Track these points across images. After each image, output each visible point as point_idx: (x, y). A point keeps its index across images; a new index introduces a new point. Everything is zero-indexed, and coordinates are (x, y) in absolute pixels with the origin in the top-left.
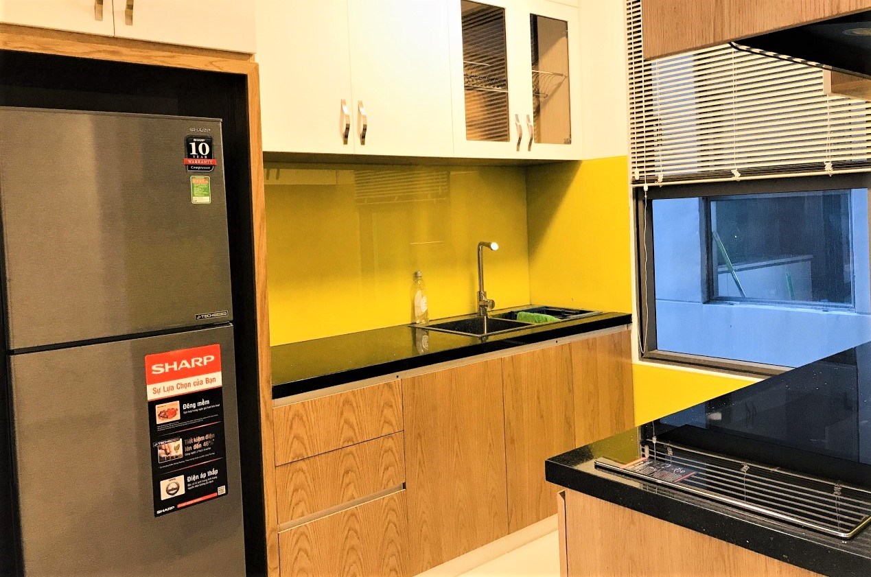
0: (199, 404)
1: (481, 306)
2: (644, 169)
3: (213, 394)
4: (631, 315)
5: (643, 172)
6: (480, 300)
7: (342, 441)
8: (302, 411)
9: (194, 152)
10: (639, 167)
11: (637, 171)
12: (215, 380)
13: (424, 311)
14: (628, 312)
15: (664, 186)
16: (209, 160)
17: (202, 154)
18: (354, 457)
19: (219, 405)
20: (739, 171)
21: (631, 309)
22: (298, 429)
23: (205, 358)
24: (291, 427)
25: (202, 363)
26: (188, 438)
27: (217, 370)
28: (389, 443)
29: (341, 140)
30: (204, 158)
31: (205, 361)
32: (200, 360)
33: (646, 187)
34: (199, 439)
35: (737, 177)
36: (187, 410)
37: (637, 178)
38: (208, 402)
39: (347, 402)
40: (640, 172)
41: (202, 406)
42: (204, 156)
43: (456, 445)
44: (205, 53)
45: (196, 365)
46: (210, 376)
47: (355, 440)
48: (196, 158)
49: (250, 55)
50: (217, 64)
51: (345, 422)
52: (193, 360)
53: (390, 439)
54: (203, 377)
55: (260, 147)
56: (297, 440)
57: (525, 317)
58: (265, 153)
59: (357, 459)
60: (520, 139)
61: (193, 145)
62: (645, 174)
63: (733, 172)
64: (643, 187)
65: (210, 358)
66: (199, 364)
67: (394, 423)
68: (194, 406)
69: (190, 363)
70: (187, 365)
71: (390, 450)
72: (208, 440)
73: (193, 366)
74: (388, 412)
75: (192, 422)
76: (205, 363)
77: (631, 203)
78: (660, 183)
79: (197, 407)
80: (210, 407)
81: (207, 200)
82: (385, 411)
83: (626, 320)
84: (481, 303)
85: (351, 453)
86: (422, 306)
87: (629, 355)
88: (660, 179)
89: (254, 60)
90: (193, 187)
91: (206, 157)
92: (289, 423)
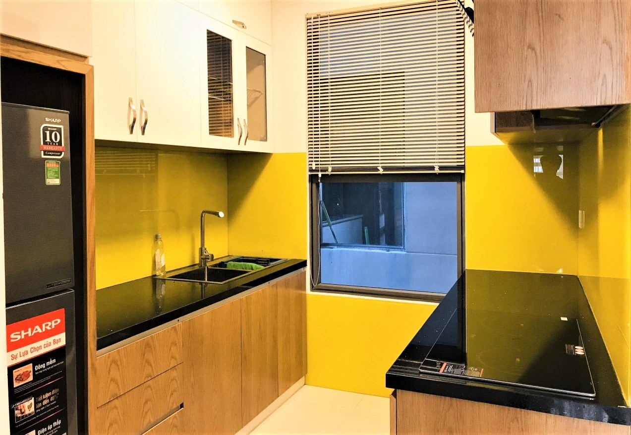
0: (48, 364)
1: (202, 259)
2: (319, 163)
3: (59, 354)
4: (306, 261)
5: (318, 164)
6: (201, 255)
7: (143, 379)
8: (117, 358)
9: (48, 140)
10: (315, 161)
11: (314, 163)
12: (61, 340)
13: (163, 265)
14: (304, 259)
15: (332, 175)
16: (59, 147)
17: (55, 141)
18: (151, 389)
19: (63, 362)
20: (383, 167)
21: (306, 255)
22: (115, 373)
23: (53, 322)
24: (109, 373)
25: (51, 326)
26: (39, 396)
27: (61, 332)
28: (174, 374)
29: (128, 131)
30: (56, 145)
31: (53, 324)
32: (49, 323)
33: (320, 174)
34: (47, 395)
35: (381, 171)
36: (38, 370)
37: (314, 168)
38: (54, 361)
39: (148, 345)
40: (316, 164)
41: (50, 365)
42: (55, 143)
43: (214, 367)
44: (53, 52)
45: (46, 329)
46: (57, 337)
47: (152, 376)
48: (50, 144)
49: (85, 57)
50: (63, 63)
51: (146, 361)
52: (44, 325)
53: (175, 371)
54: (51, 340)
55: (93, 136)
56: (114, 382)
57: (234, 265)
58: (97, 141)
59: (153, 390)
60: (241, 136)
61: (48, 133)
62: (320, 166)
63: (378, 168)
64: (318, 175)
65: (57, 322)
66: (48, 328)
67: (178, 358)
68: (43, 366)
69: (41, 328)
70: (40, 330)
71: (174, 379)
72: (54, 395)
73: (44, 330)
74: (173, 349)
75: (41, 381)
76: (53, 327)
77: (308, 185)
78: (329, 172)
79: (46, 367)
80: (56, 365)
81: (57, 182)
82: (172, 348)
83: (303, 264)
84: (202, 257)
85: (149, 386)
86: (162, 261)
87: (304, 289)
88: (330, 169)
89: (88, 63)
90: (47, 170)
91: (57, 144)
92: (108, 370)
